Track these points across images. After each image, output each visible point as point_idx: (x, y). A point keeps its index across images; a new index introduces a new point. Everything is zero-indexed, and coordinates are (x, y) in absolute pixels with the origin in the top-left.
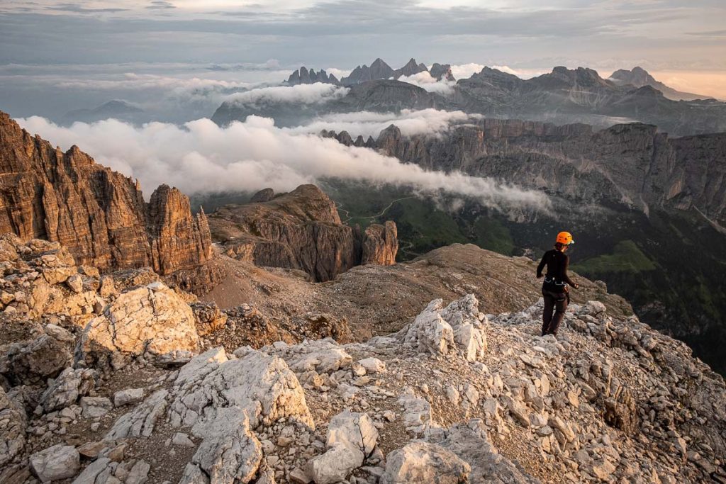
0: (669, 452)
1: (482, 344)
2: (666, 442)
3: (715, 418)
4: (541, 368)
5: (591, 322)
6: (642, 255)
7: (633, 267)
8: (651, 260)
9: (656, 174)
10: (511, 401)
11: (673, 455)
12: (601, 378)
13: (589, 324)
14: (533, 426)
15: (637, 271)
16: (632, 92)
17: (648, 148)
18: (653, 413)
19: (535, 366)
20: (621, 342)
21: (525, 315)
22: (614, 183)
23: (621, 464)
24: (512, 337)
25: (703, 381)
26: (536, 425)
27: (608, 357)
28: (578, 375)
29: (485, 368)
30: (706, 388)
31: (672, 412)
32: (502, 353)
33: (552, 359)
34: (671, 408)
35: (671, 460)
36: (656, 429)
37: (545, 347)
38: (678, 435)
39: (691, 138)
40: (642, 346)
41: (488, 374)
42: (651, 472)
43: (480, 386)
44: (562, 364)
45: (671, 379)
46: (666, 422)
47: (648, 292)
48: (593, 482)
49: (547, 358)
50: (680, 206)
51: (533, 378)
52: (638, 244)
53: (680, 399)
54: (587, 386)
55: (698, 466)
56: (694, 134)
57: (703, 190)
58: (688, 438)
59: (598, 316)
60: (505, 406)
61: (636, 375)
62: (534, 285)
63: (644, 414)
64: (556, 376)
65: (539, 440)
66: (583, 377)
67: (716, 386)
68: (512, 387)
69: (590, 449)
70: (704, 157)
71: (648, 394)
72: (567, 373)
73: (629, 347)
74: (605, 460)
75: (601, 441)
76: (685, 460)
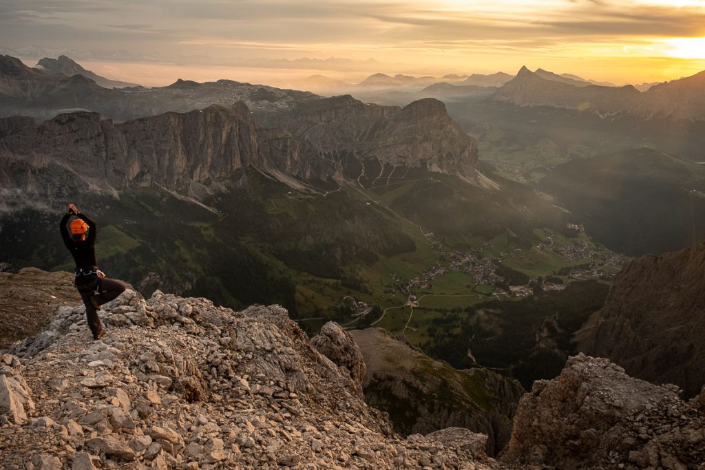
0: (239, 396)
1: (25, 393)
2: (234, 389)
3: (257, 349)
4: (111, 383)
5: (128, 311)
6: (125, 235)
7: (120, 249)
8: (135, 238)
9: (114, 158)
10: (102, 441)
11: (243, 397)
12: (166, 362)
13: (127, 314)
14: (138, 454)
15: (125, 252)
16: (65, 81)
17: (99, 135)
18: (214, 369)
19: (104, 384)
20: (162, 319)
21: (50, 334)
22: (75, 173)
23: (224, 433)
24: (57, 366)
25: (238, 323)
26: (141, 450)
27: (158, 339)
28: (148, 371)
29: (49, 421)
30: (242, 327)
31: (227, 361)
32: (56, 391)
33: (115, 368)
34: (225, 358)
35: (245, 402)
36: (222, 382)
37: (99, 358)
38: (239, 378)
39: (134, 122)
40: (181, 315)
41: (57, 425)
42: (245, 423)
43: (55, 448)
44: (127, 368)
45: (216, 333)
46: (227, 372)
47: (141, 268)
48: (217, 469)
49: (109, 369)
50: (143, 185)
51: (108, 399)
52: (119, 226)
53: (228, 347)
54: (161, 376)
55: (262, 394)
56: (134, 118)
57: (157, 166)
58: (246, 376)
59: (131, 303)
60: (98, 451)
61: (188, 343)
62: (24, 300)
63: (208, 375)
64: (127, 383)
65: (153, 465)
66: (153, 369)
67: (248, 322)
68: (93, 424)
69: (194, 438)
70: (149, 138)
71: (204, 355)
72: (135, 374)
73: (172, 320)
74: (213, 439)
75: (199, 424)
76: (253, 396)
